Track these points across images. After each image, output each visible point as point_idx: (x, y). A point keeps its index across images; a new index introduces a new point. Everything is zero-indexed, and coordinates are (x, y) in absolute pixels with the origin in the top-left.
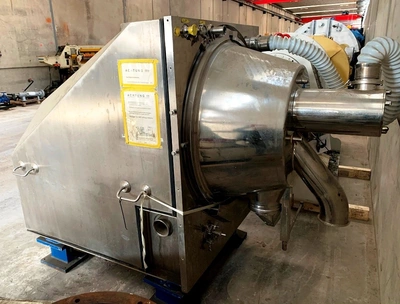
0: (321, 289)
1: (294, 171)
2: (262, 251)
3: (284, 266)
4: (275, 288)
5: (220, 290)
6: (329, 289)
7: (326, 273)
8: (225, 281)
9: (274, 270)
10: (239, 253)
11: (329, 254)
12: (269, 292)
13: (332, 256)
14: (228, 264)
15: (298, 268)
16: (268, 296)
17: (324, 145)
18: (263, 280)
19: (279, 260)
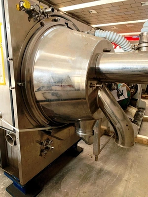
0: (120, 189)
1: (100, 109)
2: (90, 160)
3: (101, 170)
4: (91, 185)
5: (57, 183)
6: (125, 189)
7: (126, 177)
8: (62, 177)
9: (94, 173)
10: (75, 160)
11: (129, 166)
12: (87, 188)
13: (131, 167)
14: (67, 167)
15: (108, 173)
16: (85, 190)
17: (122, 94)
18: (85, 179)
19: (98, 167)
